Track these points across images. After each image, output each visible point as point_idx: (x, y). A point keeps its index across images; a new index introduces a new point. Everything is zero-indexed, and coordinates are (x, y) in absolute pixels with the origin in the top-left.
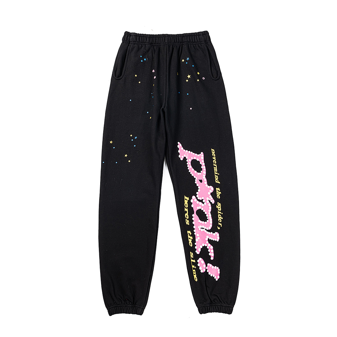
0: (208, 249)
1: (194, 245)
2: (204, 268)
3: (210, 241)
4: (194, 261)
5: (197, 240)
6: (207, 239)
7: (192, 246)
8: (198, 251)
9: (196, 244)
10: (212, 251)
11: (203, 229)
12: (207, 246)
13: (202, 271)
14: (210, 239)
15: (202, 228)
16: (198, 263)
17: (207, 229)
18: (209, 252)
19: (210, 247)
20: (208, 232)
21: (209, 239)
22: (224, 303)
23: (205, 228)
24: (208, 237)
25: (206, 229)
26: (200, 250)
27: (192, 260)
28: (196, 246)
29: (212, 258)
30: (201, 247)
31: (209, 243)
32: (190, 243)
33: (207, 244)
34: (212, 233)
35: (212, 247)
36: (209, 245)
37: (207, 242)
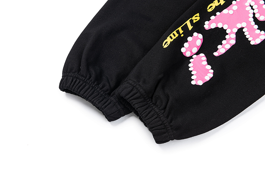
0: (225, 39)
1: (214, 13)
2: (191, 52)
3: (240, 33)
4: (190, 27)
5: (225, 11)
6: (239, 26)
7: (209, 10)
8: (209, 25)
9: (218, 13)
10: (228, 47)
11: (252, 9)
12: (227, 34)
13: (183, 50)
14: (244, 30)
15: (252, 7)
16: (192, 35)
17: (257, 16)
18: (221, 44)
19: (231, 39)
20: (253, 19)
21: (242, 28)
22: (167, 117)
23: (255, 11)
24: (244, 25)
25: (254, 14)
26: (213, 26)
27: (188, 22)
28: (215, 15)
29: (216, 54)
30: (220, 26)
31: (237, 34)
32: (211, 6)
33: (232, 32)
34: (256, 27)
35: (233, 42)
36: (234, 36)
37: (235, 30)
